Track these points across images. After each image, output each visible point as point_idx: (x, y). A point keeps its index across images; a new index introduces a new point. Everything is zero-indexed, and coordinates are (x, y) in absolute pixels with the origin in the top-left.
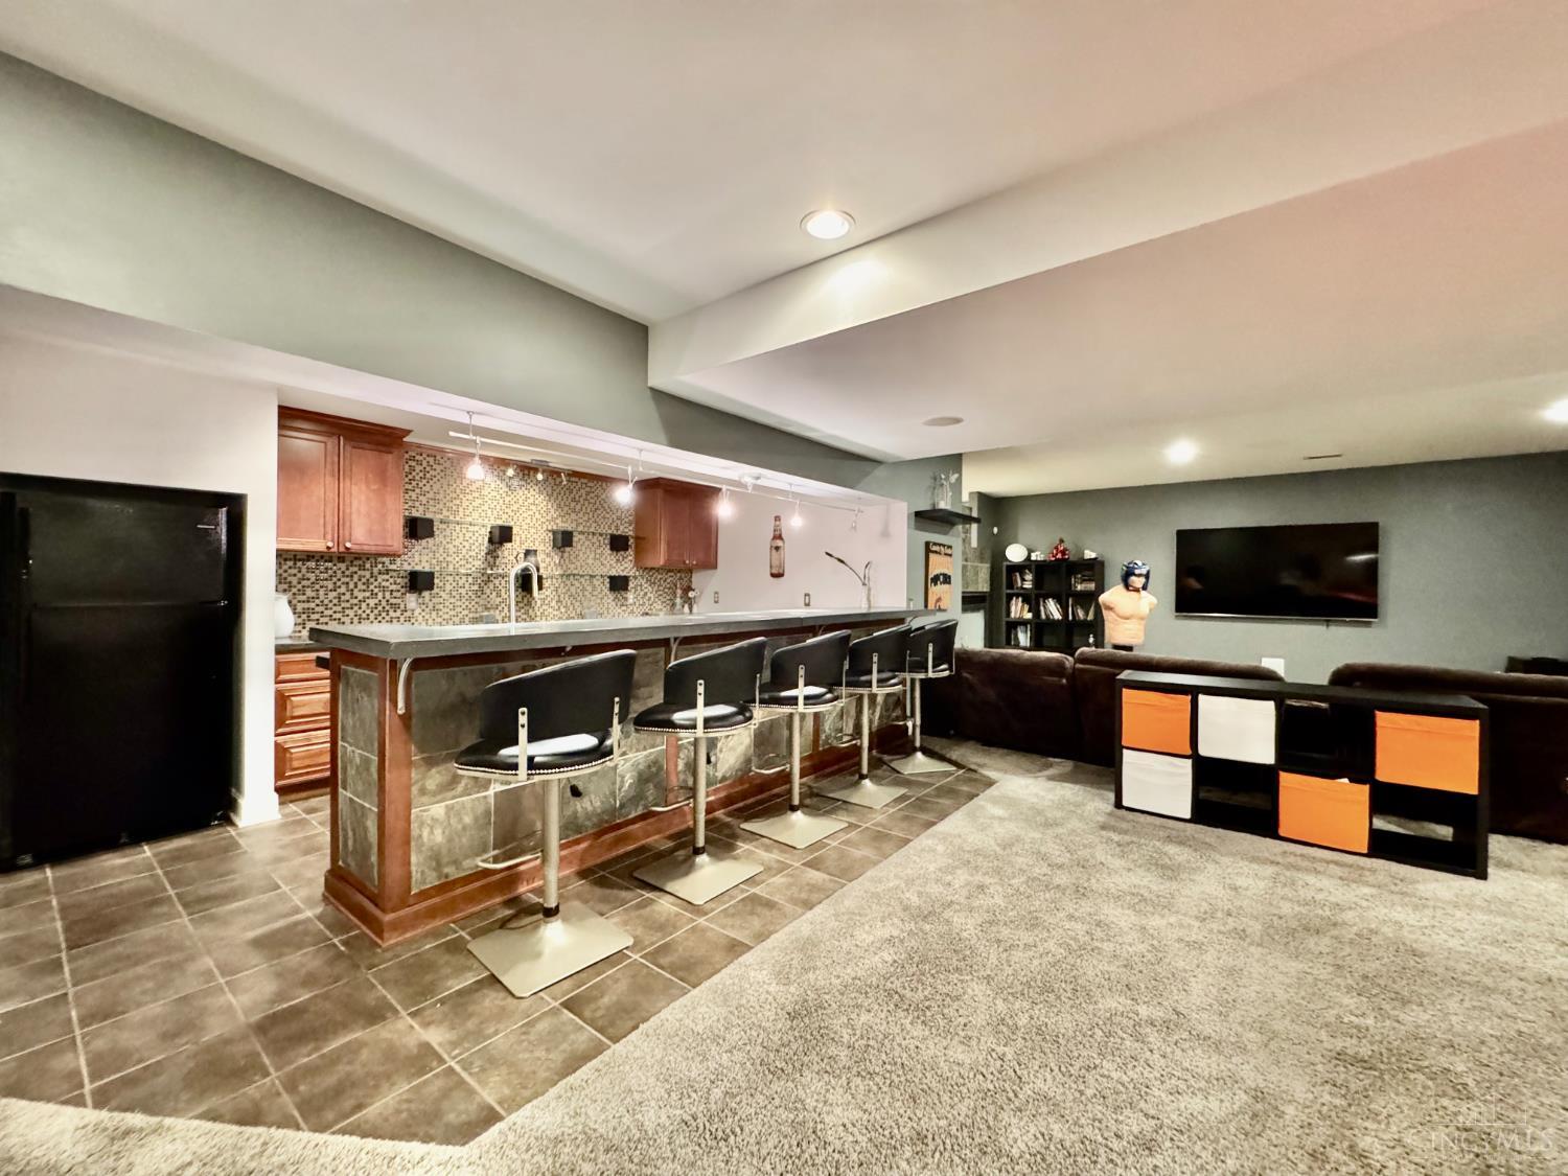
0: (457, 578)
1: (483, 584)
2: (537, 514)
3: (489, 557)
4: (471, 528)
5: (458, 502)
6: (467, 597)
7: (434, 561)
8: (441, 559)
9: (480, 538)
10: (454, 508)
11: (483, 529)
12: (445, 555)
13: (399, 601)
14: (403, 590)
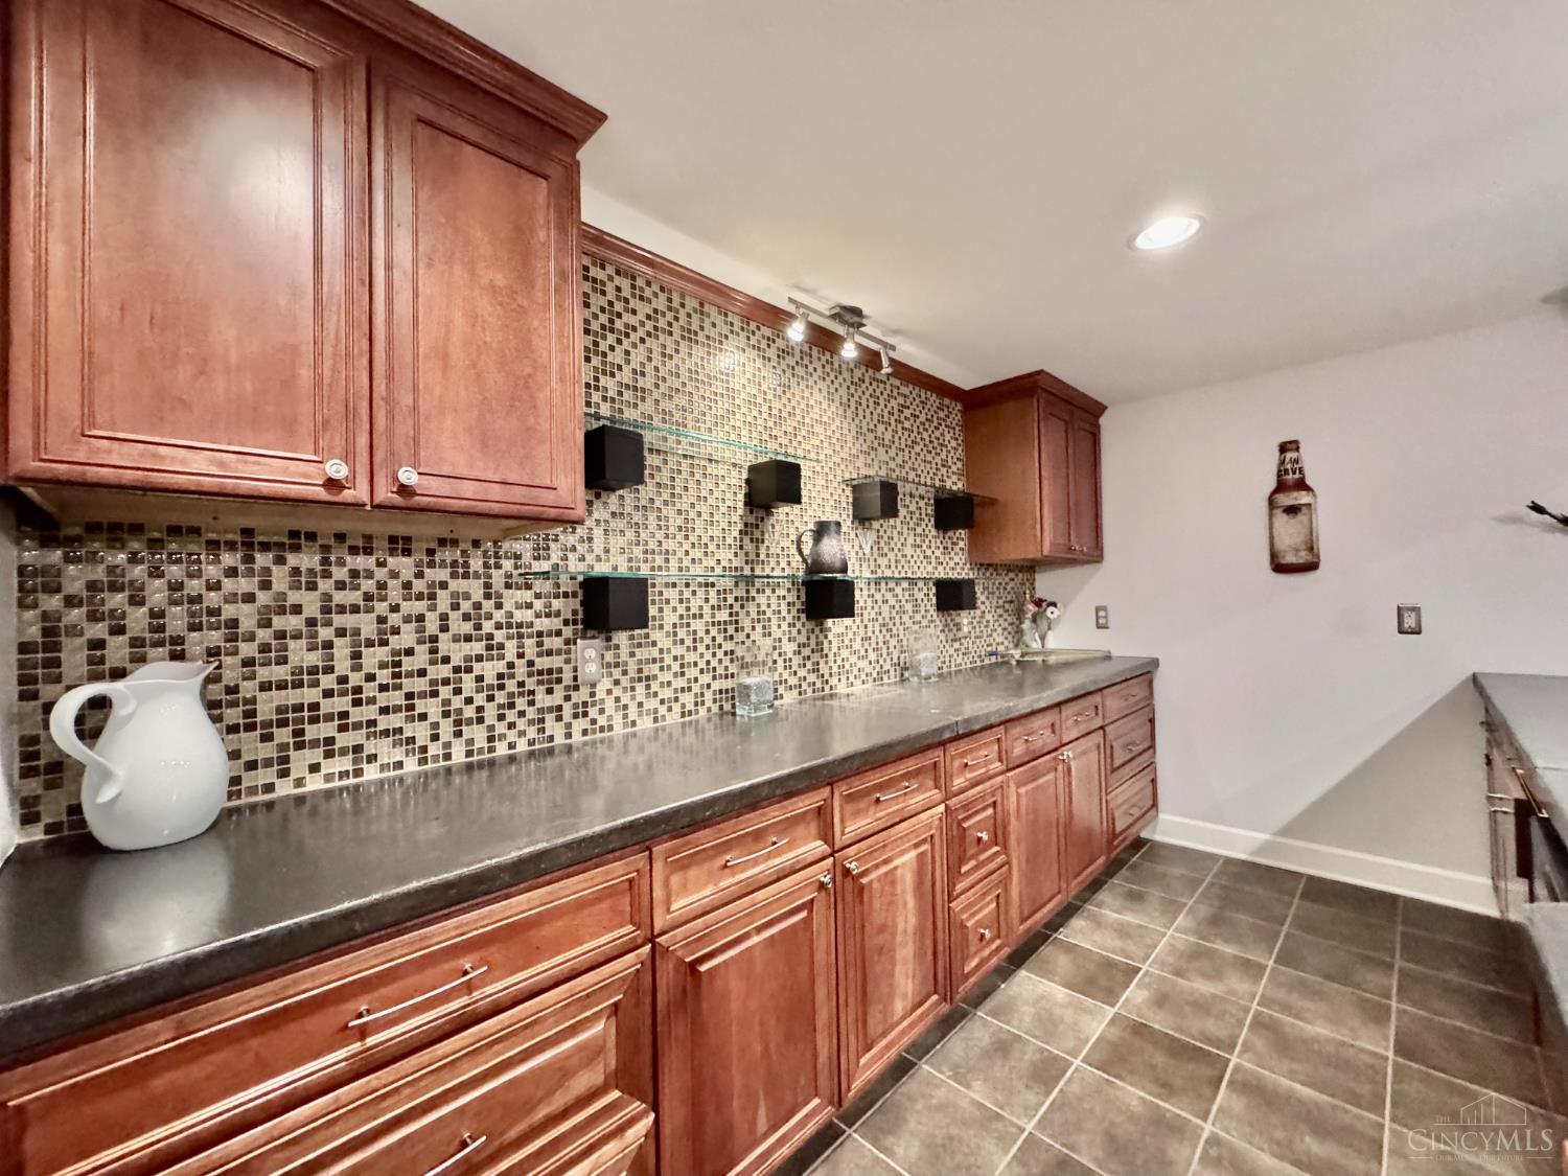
0: (687, 594)
1: (736, 608)
2: (826, 445)
3: (747, 540)
4: (712, 469)
5: (681, 400)
6: (708, 640)
7: (637, 552)
8: (652, 545)
9: (728, 496)
10: (677, 416)
11: (734, 473)
12: (660, 535)
13: (556, 662)
14: (568, 632)
